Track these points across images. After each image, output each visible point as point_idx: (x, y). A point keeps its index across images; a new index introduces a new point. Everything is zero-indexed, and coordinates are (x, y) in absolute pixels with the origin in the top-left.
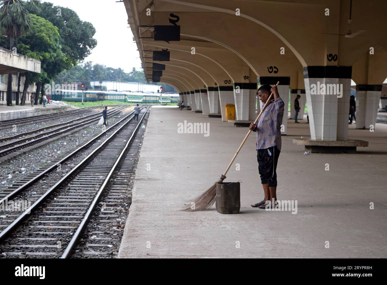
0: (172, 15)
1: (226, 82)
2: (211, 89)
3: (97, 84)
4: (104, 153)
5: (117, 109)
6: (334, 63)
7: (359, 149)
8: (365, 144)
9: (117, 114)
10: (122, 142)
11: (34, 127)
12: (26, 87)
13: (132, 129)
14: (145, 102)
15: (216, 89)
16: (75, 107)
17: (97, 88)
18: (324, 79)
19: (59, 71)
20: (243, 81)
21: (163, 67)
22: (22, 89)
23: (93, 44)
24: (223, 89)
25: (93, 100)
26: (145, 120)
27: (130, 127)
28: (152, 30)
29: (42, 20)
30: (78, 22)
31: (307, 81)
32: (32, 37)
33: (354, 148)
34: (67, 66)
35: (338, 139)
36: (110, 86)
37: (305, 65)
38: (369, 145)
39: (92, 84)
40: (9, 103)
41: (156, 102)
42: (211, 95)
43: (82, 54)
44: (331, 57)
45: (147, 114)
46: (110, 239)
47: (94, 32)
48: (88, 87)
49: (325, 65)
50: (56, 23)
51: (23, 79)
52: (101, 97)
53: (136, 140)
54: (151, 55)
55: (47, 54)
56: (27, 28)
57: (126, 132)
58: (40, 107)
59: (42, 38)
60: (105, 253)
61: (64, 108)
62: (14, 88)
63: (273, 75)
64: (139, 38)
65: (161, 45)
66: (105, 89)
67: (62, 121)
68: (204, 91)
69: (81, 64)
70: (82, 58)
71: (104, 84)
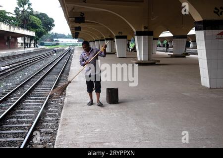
0: (81, 13)
1: (102, 38)
2: (96, 41)
3: (56, 39)
4: (57, 66)
5: (63, 48)
6: (146, 30)
7: (156, 63)
8: (159, 61)
9: (63, 50)
10: (65, 61)
11: (33, 56)
12: (30, 41)
13: (68, 56)
14: (73, 45)
15: (98, 41)
16: (48, 48)
17: (56, 41)
18: (143, 37)
19: (42, 35)
20: (108, 37)
21: (79, 33)
22: (29, 42)
23: (54, 26)
24: (101, 40)
25: (55, 45)
26: (73, 53)
27: (67, 55)
28: (74, 19)
29: (35, 18)
30: (48, 18)
31: (136, 37)
32: (32, 24)
33: (155, 63)
34: (45, 34)
35: (149, 60)
36: (60, 40)
37: (135, 31)
38: (161, 61)
39: (55, 39)
40: (25, 48)
41: (77, 45)
42: (96, 43)
43: (50, 29)
44: (145, 28)
45: (73, 50)
46: (57, 110)
47: (54, 21)
48: (53, 41)
49: (143, 30)
50: (40, 18)
51: (29, 39)
52: (57, 44)
53: (70, 60)
54: (74, 29)
55: (37, 30)
56: (30, 20)
57: (66, 57)
58: (36, 48)
59: (35, 24)
60: (54, 118)
61: (44, 48)
62: (26, 42)
63: (120, 35)
64: (69, 22)
65: (77, 25)
66: (59, 41)
67: (43, 53)
68: (94, 41)
69: (50, 33)
70: (50, 31)
71: (58, 39)
